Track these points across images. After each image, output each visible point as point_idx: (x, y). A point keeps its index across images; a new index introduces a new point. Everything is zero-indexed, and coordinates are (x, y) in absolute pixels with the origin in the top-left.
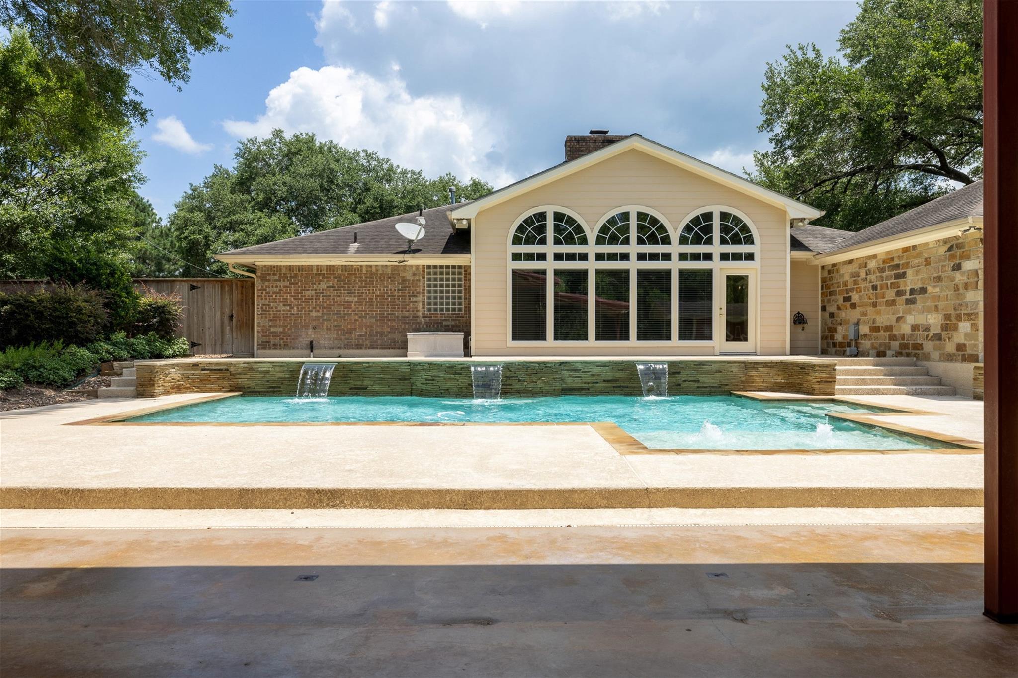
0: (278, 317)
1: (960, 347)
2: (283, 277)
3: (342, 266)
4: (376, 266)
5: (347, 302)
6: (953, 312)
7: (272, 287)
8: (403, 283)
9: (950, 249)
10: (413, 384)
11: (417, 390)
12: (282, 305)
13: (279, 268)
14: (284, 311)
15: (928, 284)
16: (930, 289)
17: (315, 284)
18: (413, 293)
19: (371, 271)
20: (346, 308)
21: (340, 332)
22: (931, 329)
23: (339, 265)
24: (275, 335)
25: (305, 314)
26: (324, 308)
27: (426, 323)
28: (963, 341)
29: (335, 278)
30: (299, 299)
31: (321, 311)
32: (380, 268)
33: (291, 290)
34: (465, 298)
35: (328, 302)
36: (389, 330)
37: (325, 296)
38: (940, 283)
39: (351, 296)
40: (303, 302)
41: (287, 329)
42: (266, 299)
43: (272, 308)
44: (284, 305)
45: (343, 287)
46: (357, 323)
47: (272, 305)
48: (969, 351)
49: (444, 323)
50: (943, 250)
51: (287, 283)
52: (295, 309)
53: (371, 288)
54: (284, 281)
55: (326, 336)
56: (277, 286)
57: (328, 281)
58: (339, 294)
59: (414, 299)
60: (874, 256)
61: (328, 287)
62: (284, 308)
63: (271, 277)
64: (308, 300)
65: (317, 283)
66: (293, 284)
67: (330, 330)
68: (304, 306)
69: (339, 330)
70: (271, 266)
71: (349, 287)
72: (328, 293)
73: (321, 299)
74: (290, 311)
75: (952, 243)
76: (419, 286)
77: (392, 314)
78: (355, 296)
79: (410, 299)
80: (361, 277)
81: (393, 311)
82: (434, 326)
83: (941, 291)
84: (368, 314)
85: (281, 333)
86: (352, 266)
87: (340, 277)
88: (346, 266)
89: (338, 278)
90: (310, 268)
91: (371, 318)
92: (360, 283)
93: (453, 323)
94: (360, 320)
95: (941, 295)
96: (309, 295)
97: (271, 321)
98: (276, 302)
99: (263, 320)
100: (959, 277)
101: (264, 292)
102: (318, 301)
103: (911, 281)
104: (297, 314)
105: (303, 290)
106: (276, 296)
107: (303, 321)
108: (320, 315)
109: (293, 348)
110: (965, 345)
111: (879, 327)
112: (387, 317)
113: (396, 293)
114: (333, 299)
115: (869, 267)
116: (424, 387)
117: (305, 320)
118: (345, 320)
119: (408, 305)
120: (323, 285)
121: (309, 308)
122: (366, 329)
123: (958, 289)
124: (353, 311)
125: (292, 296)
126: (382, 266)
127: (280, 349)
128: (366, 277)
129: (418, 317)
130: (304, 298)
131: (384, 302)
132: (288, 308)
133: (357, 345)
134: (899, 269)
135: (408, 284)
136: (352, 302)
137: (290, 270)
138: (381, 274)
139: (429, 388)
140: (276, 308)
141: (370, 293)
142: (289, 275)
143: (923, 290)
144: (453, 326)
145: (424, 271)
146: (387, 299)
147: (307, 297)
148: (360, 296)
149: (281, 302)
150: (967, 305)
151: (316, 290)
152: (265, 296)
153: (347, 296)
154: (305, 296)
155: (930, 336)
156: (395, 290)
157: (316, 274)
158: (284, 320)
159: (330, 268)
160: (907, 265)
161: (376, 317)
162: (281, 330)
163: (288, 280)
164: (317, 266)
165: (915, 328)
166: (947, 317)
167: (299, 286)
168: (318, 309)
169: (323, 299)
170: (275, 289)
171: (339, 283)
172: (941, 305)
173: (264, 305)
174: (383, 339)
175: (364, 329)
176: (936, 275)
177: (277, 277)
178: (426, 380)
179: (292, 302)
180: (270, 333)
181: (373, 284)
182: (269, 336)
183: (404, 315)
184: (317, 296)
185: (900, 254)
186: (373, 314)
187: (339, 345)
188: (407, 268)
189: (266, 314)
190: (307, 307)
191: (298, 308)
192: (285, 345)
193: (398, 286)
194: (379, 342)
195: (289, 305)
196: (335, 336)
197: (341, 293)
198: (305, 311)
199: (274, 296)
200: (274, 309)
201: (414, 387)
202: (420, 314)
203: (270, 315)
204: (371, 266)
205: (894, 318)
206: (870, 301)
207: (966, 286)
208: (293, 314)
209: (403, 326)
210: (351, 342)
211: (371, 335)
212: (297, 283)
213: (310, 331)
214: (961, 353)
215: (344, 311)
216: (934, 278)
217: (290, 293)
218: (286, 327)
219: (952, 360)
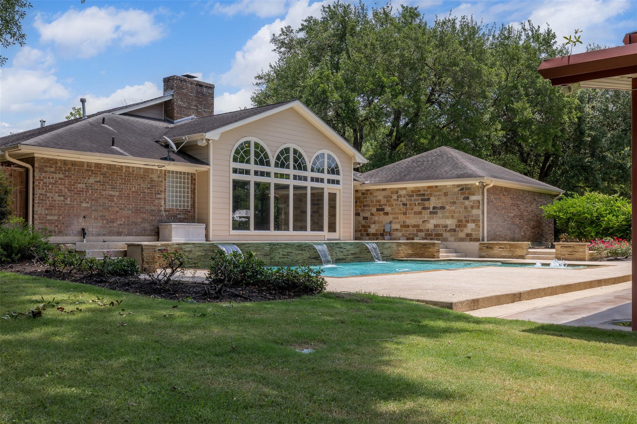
0: (53, 206)
1: (468, 235)
2: (58, 170)
3: (107, 164)
4: (133, 167)
5: (111, 196)
6: (463, 219)
7: (49, 178)
8: (151, 183)
9: (462, 189)
10: (272, 258)
11: (275, 262)
12: (57, 195)
13: (55, 161)
14: (59, 201)
15: (447, 205)
16: (447, 207)
17: (85, 178)
18: (158, 191)
19: (129, 171)
20: (110, 201)
21: (105, 222)
22: (449, 226)
23: (105, 164)
24: (51, 222)
25: (77, 205)
26: (93, 200)
27: (166, 216)
28: (470, 232)
29: (102, 174)
30: (72, 191)
31: (90, 202)
32: (135, 169)
33: (65, 182)
34: (191, 198)
35: (96, 195)
36: (141, 220)
37: (94, 189)
38: (455, 205)
39: (114, 191)
40: (75, 194)
41: (61, 218)
42: (43, 189)
43: (48, 198)
44: (59, 196)
45: (108, 182)
46: (118, 214)
47: (48, 194)
48: (474, 236)
49: (179, 216)
50: (457, 190)
51: (62, 176)
52: (69, 199)
53: (129, 185)
54: (59, 173)
55: (94, 225)
56: (53, 178)
57: (96, 176)
58: (104, 188)
59: (158, 196)
60: (405, 188)
61: (96, 182)
62: (59, 198)
63: (48, 169)
64: (80, 192)
65: (87, 178)
66: (67, 176)
67: (97, 219)
68: (76, 197)
69: (104, 219)
70: (48, 159)
71: (112, 183)
72: (96, 187)
73: (90, 192)
74: (64, 201)
75: (463, 187)
76: (162, 187)
77: (143, 208)
78: (117, 191)
79: (156, 196)
80: (121, 176)
81: (144, 205)
82: (171, 218)
83: (456, 209)
84: (126, 207)
85: (56, 220)
86: (115, 165)
87: (105, 174)
88: (110, 165)
89: (104, 175)
90: (82, 164)
91: (128, 210)
92: (120, 180)
93: (184, 217)
94: (120, 211)
95: (456, 211)
96: (80, 188)
97: (47, 209)
98: (52, 192)
99: (40, 208)
100: (467, 203)
101: (42, 182)
102: (88, 194)
103: (433, 202)
104: (70, 204)
105: (75, 183)
106: (52, 187)
107: (75, 211)
108: (89, 206)
109: (66, 235)
110: (471, 234)
111: (409, 225)
112: (140, 210)
113: (146, 191)
114: (100, 193)
115: (399, 193)
116: (280, 260)
117: (77, 210)
118: (109, 211)
119: (155, 201)
120: (92, 180)
121: (80, 199)
122: (125, 219)
123: (467, 208)
124: (116, 204)
125: (66, 188)
126: (137, 167)
127: (55, 235)
128: (125, 176)
129: (161, 211)
130: (76, 190)
131: (138, 197)
132: (62, 198)
133: (118, 232)
134: (425, 196)
135: (155, 184)
136: (114, 196)
137: (64, 164)
138: (136, 174)
139: (284, 260)
140: (52, 198)
141: (128, 189)
142: (63, 169)
143: (443, 208)
144: (183, 219)
145: (165, 175)
146: (140, 195)
147: (78, 189)
148: (120, 191)
149: (56, 192)
150: (473, 216)
151: (86, 183)
152: (42, 186)
153: (111, 191)
154: (77, 188)
155: (448, 230)
156: (146, 188)
157: (86, 170)
158: (59, 210)
159: (98, 166)
160: (431, 195)
161: (132, 210)
162: (56, 218)
163: (63, 173)
164: (88, 163)
165: (436, 226)
166: (460, 221)
167: (72, 180)
168: (87, 200)
169: (92, 192)
170: (51, 180)
171: (105, 179)
172: (456, 215)
173: (41, 194)
174: (137, 228)
175: (123, 220)
176: (452, 201)
177: (53, 170)
178: (283, 255)
179: (66, 193)
180: (46, 220)
181: (130, 182)
182: (45, 223)
183: (151, 209)
184: (87, 189)
185: (426, 188)
186: (130, 207)
187: (104, 233)
188: (154, 171)
189: (42, 203)
190: (78, 199)
191: (71, 199)
192: (59, 232)
193: (148, 185)
194: (134, 230)
195: (64, 196)
196: (101, 224)
197: (106, 188)
198: (77, 202)
199: (50, 187)
200: (50, 199)
201: (272, 261)
202: (163, 208)
203: (46, 204)
204: (129, 167)
205: (421, 221)
206: (400, 211)
207: (472, 207)
208: (67, 204)
209: (151, 218)
210: (113, 230)
211: (128, 225)
212: (71, 177)
213: (81, 220)
214: (469, 238)
215: (108, 203)
216: (450, 202)
217: (64, 185)
218: (60, 215)
219: (463, 241)
